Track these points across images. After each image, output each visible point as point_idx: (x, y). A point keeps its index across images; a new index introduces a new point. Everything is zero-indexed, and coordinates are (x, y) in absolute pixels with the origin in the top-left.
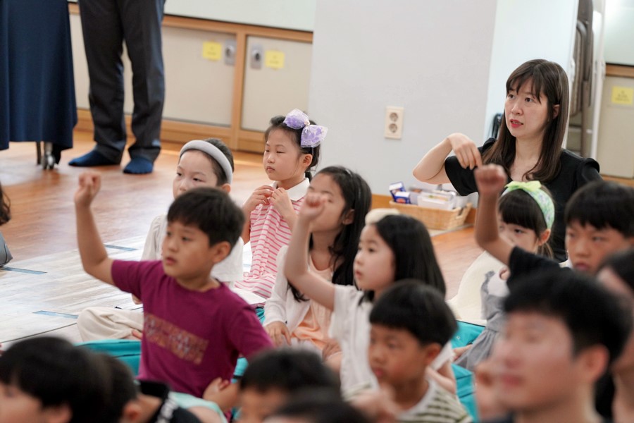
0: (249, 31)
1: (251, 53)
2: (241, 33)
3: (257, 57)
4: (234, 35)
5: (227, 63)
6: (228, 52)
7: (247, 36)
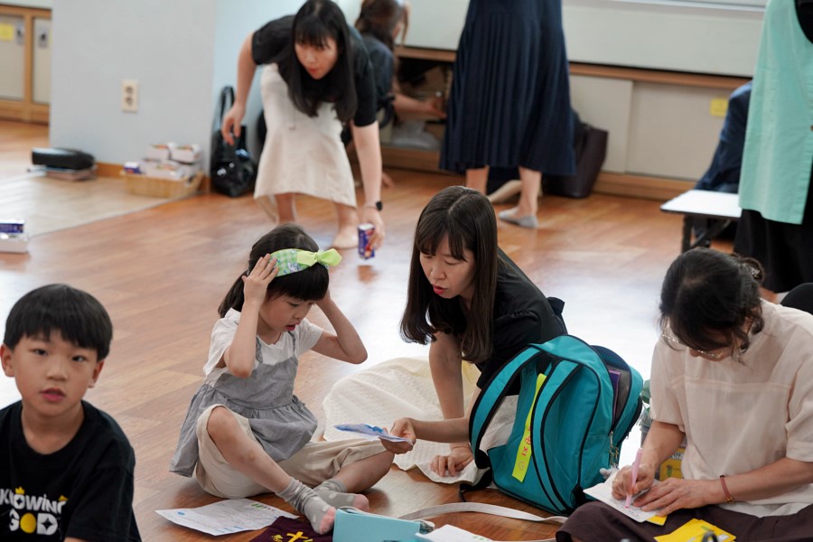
0: (36, 13)
1: (38, 33)
2: (28, 15)
3: (43, 37)
4: (21, 17)
5: (20, 43)
6: (19, 33)
7: (33, 18)
